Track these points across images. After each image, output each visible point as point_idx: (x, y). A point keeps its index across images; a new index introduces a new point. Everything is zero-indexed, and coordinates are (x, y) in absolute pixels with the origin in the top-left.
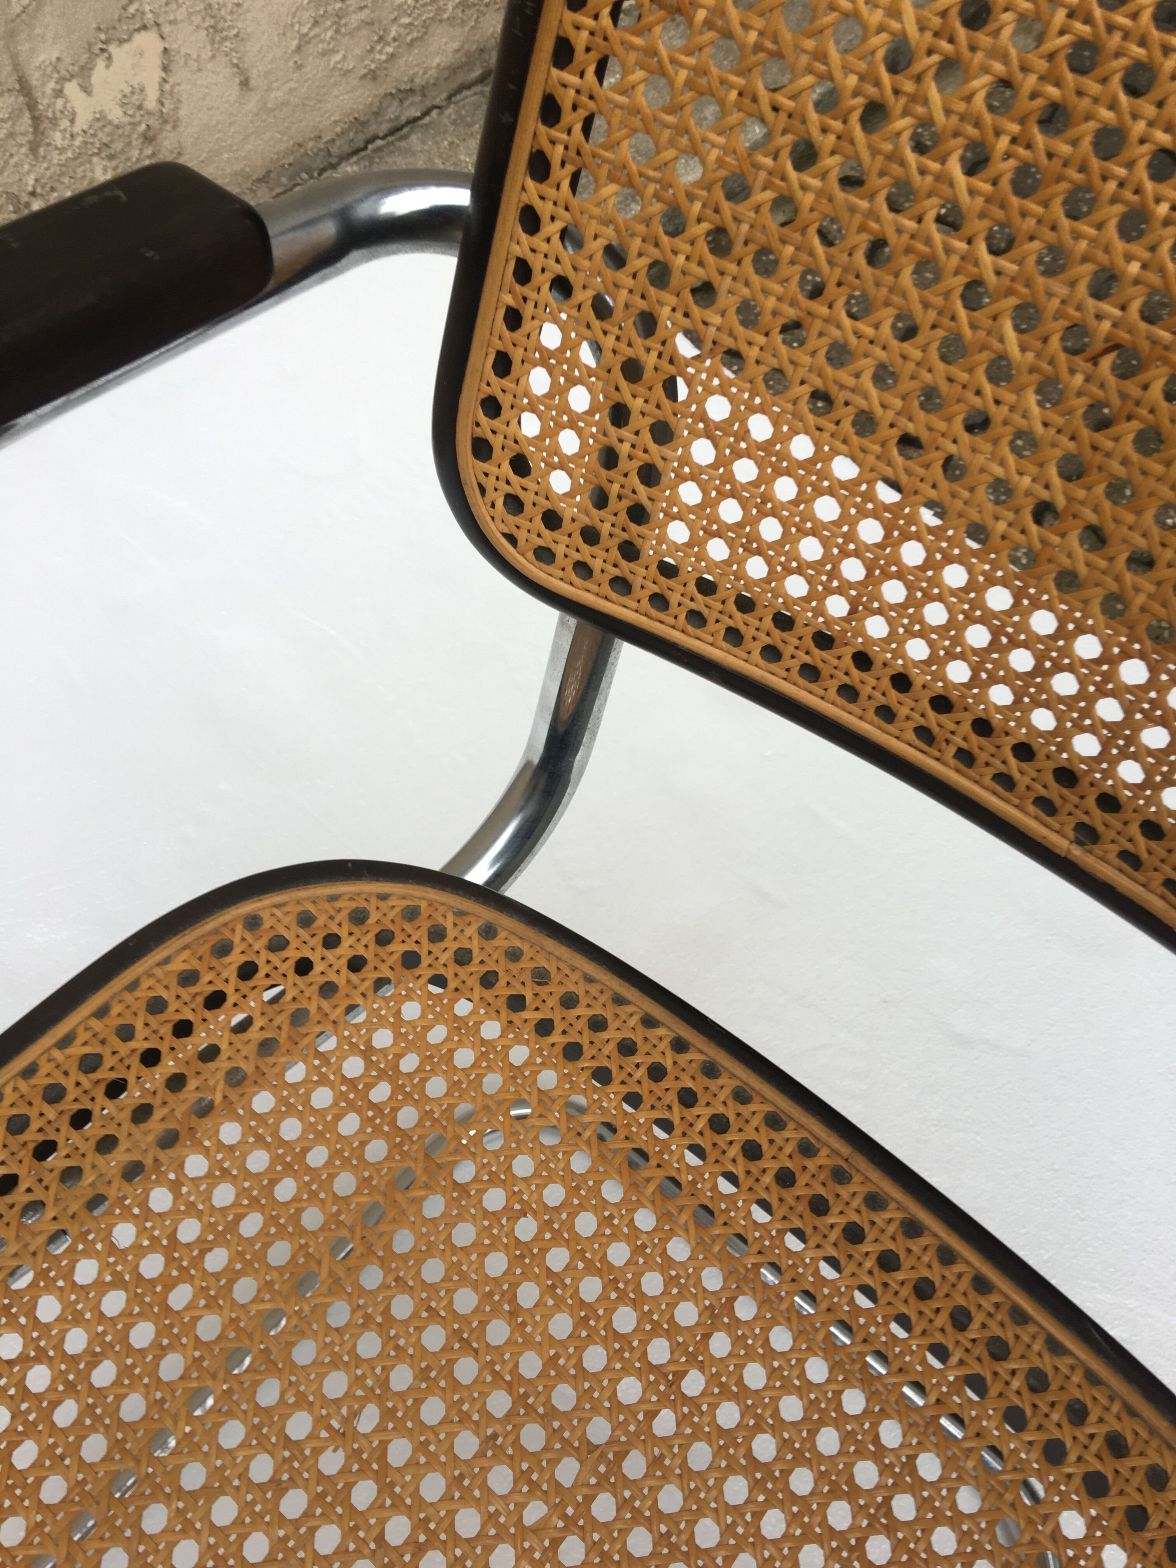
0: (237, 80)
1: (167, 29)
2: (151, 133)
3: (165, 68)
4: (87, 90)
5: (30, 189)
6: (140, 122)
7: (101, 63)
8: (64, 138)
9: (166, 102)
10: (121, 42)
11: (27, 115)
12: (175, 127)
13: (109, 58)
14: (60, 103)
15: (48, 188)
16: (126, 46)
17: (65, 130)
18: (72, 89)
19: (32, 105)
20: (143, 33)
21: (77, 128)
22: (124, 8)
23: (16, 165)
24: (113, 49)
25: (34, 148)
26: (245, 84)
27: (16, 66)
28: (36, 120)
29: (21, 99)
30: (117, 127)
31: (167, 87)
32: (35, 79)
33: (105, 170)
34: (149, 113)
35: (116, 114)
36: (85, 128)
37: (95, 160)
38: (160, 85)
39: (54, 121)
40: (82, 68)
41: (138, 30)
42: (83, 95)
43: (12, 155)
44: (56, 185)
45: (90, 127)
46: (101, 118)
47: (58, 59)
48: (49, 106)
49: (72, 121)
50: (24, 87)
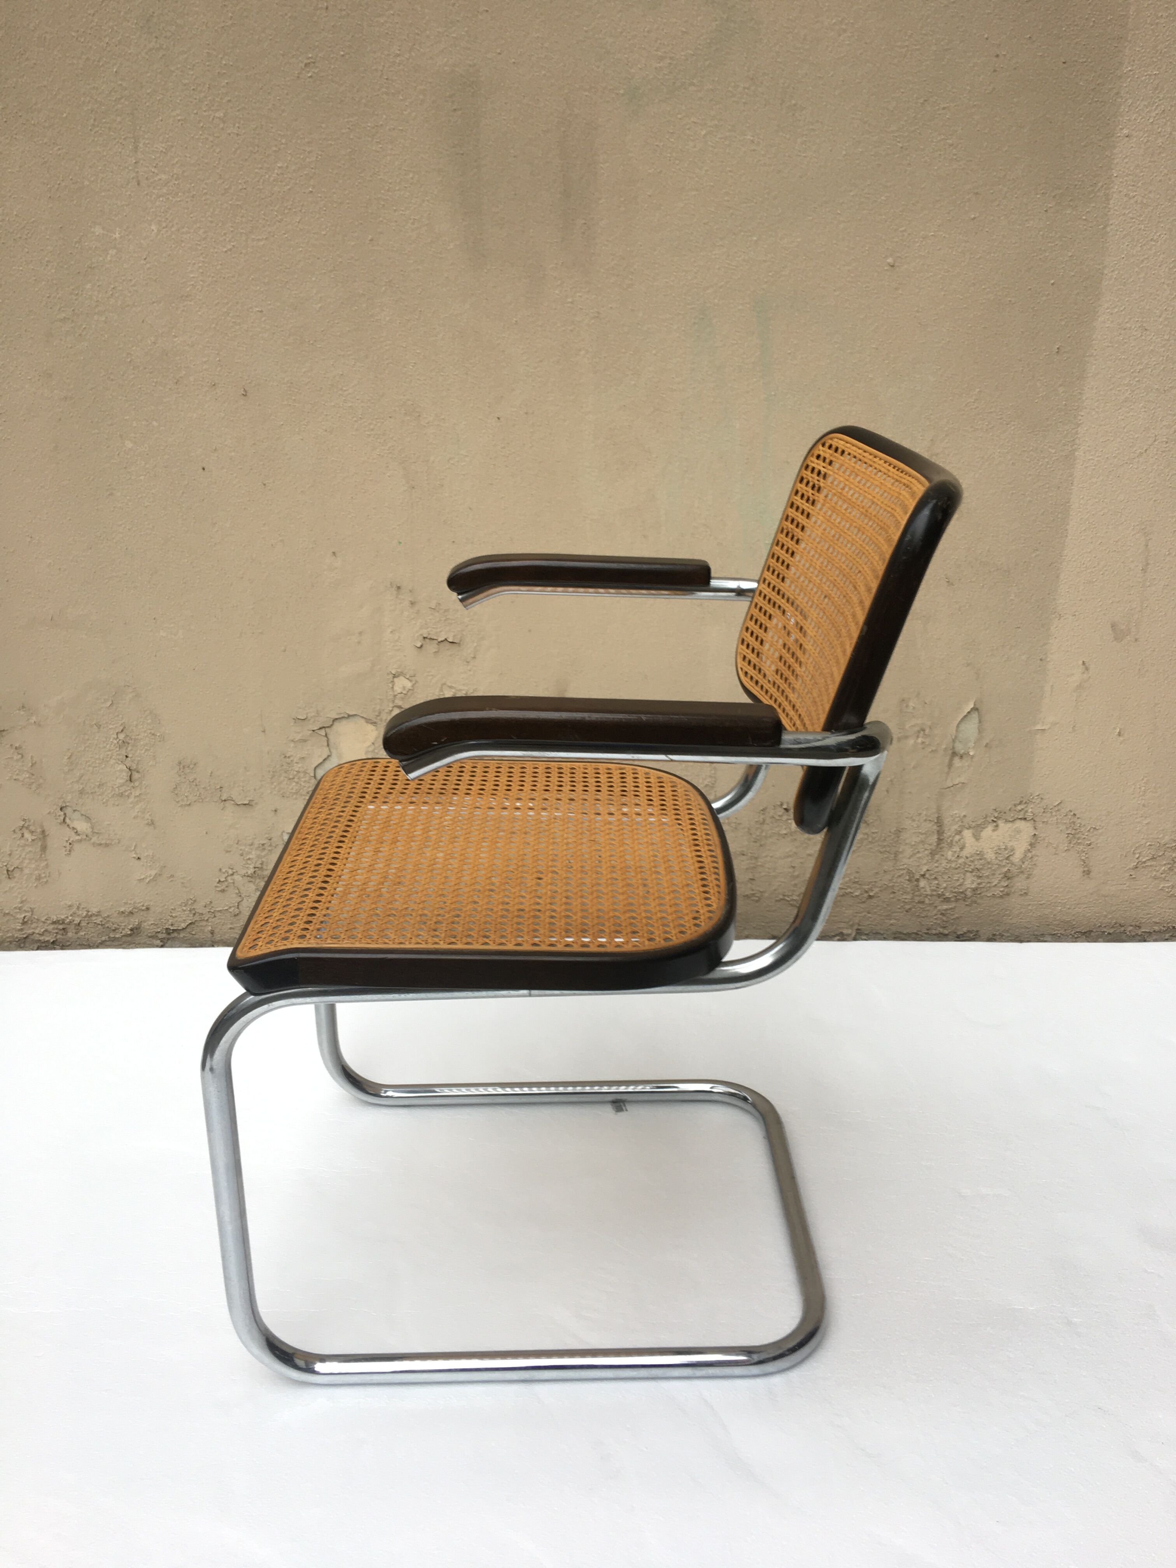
0: (1082, 870)
1: (1040, 825)
2: (1009, 875)
3: (1031, 845)
4: (977, 837)
5: (922, 873)
6: (1004, 866)
7: (990, 828)
8: (953, 856)
9: (1026, 863)
10: (1007, 821)
11: (936, 837)
12: (1028, 878)
13: (997, 826)
14: (957, 837)
15: (933, 877)
16: (1010, 825)
17: (955, 852)
18: (967, 834)
19: (940, 833)
20: (1023, 822)
21: (965, 853)
22: (1015, 805)
23: (919, 858)
24: (1001, 823)
25: (933, 854)
26: (1087, 873)
27: (939, 809)
28: (940, 840)
29: (935, 827)
30: (989, 863)
31: (1030, 855)
32: (947, 821)
33: (973, 882)
34: (1012, 864)
35: (990, 855)
36: (968, 855)
37: (968, 874)
38: (1025, 852)
39: (951, 845)
40: (978, 826)
41: (1021, 819)
42: (973, 840)
43: (918, 852)
44: (939, 877)
45: (972, 857)
46: (980, 855)
47: (965, 816)
48: (950, 836)
49: (962, 849)
50: (939, 822)
